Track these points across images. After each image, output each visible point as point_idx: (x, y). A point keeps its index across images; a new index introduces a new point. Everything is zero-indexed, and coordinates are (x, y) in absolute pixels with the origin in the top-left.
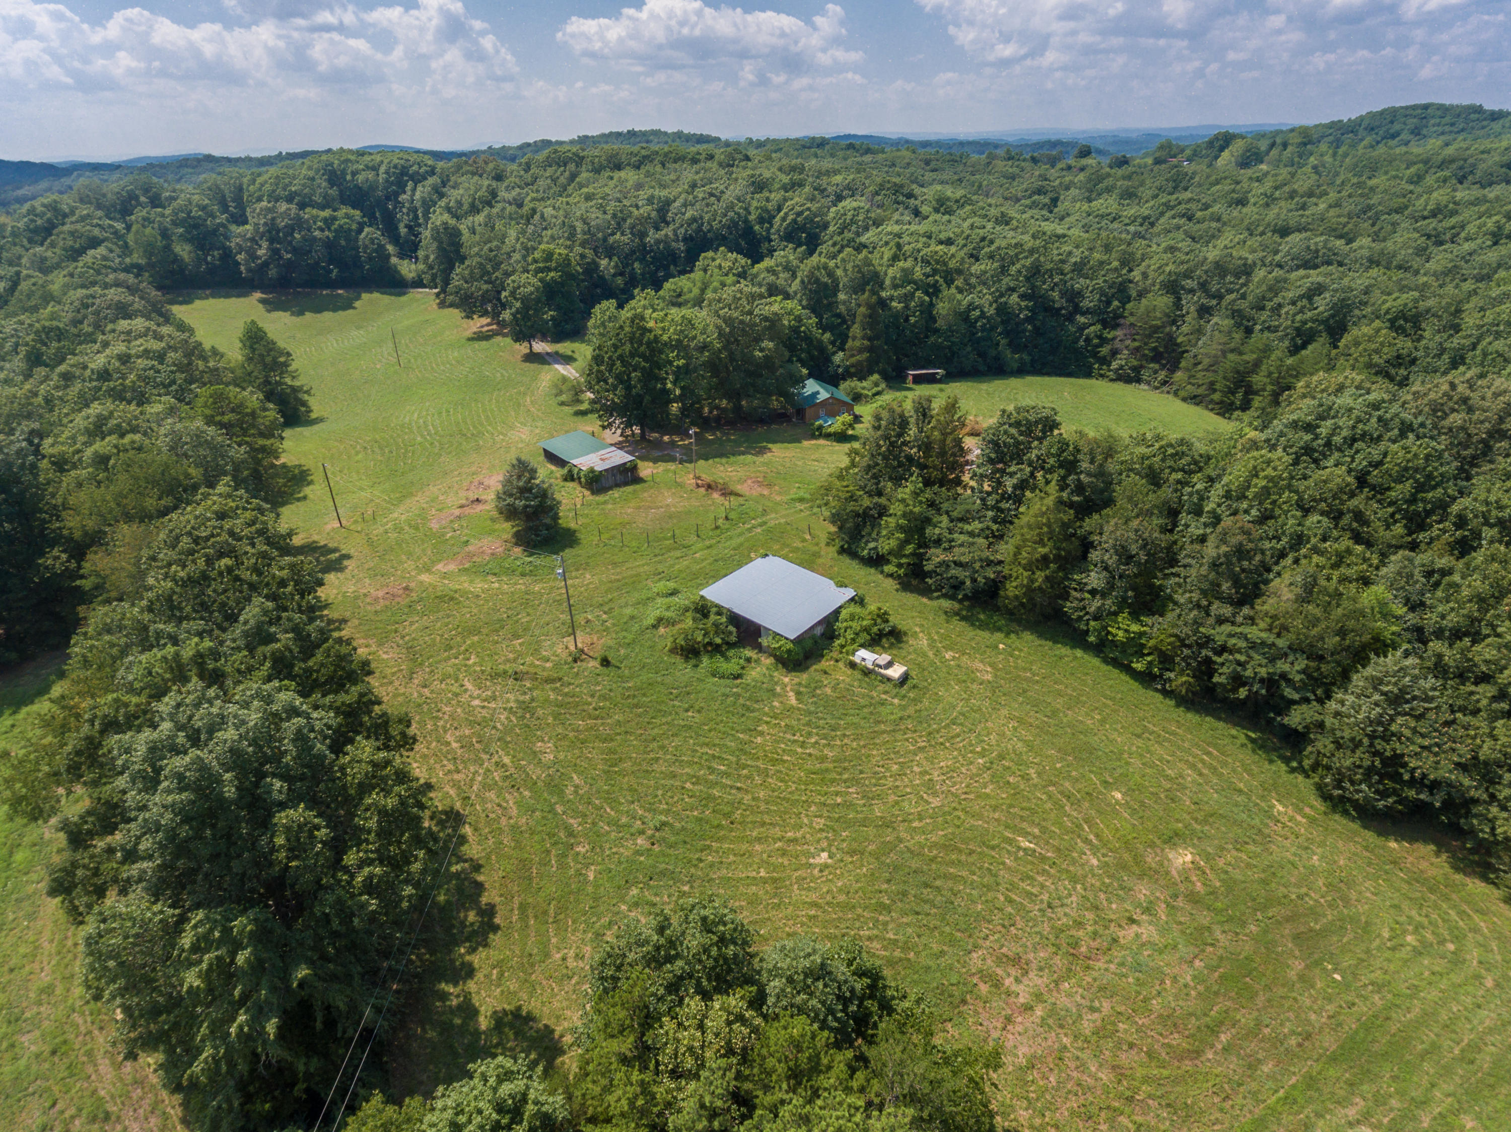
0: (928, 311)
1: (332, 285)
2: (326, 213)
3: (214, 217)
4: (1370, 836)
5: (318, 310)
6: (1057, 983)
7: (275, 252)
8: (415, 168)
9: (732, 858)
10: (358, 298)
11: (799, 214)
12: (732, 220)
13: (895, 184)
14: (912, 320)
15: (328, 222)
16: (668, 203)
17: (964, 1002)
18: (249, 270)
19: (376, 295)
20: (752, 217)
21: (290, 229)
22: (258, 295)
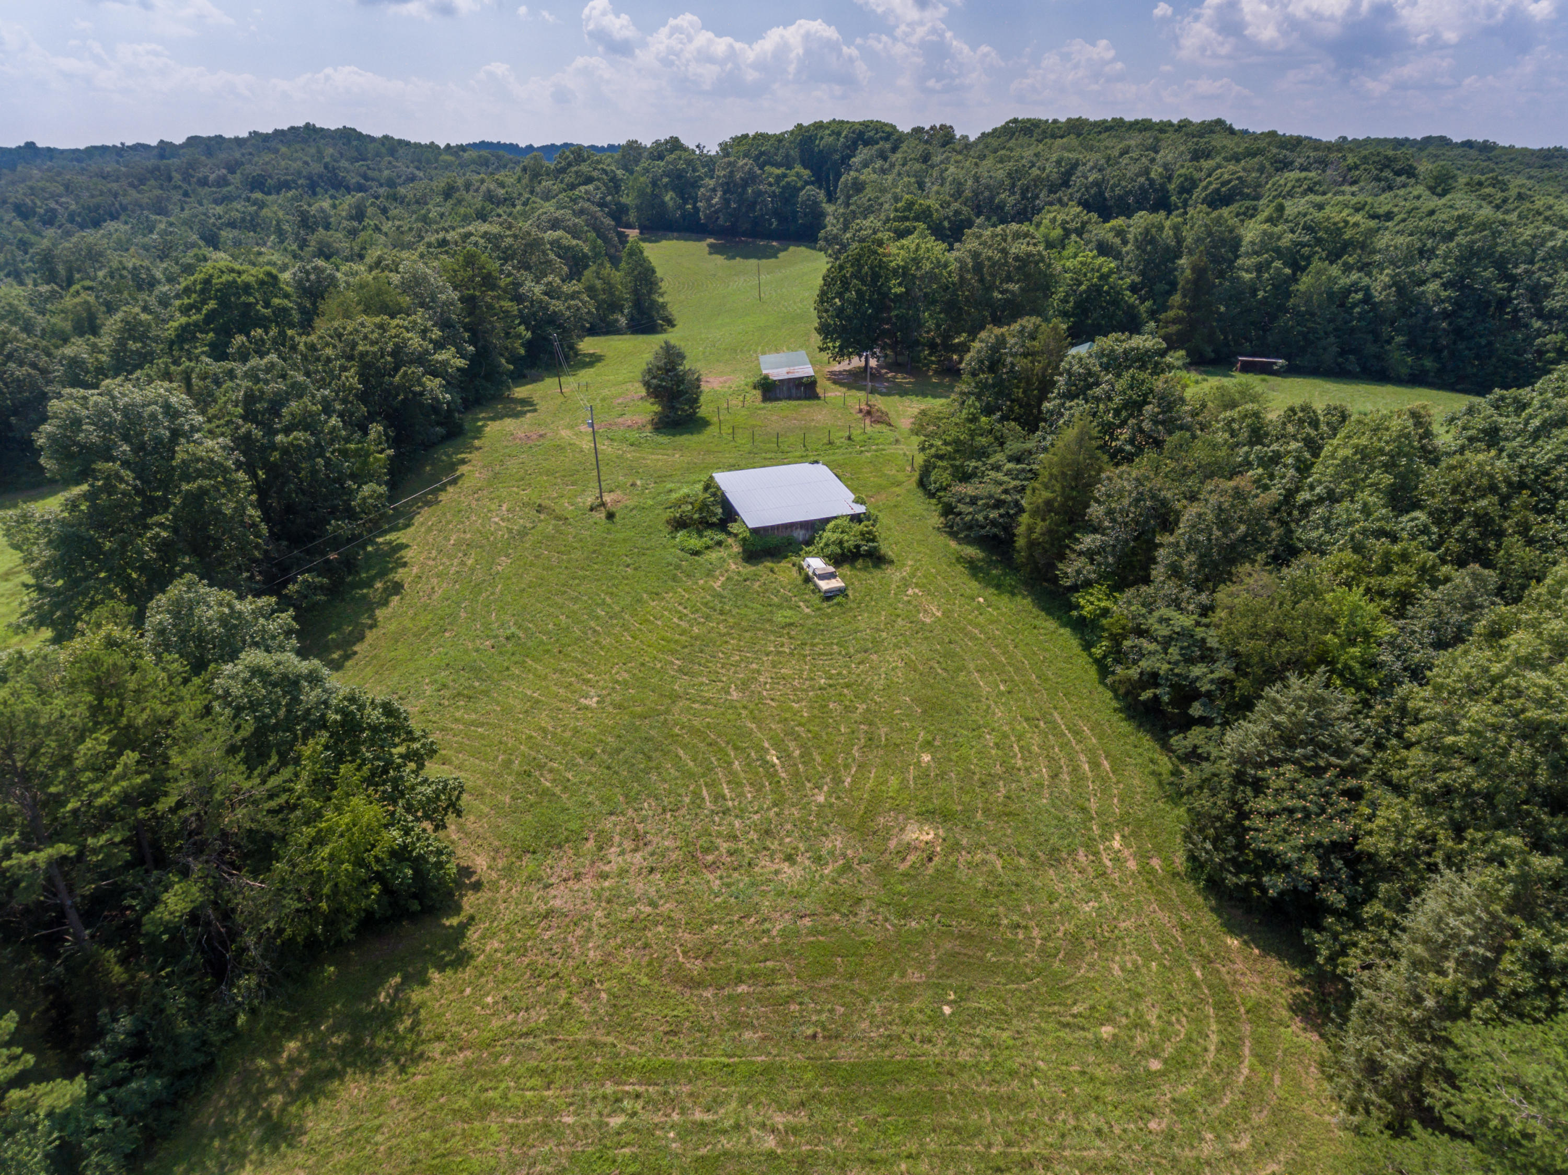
0: (1282, 288)
1: (771, 236)
2: (778, 171)
3: (694, 170)
4: (1210, 921)
5: (746, 256)
6: (652, 870)
7: (726, 202)
8: (872, 134)
9: (531, 676)
10: (785, 250)
11: (1224, 184)
12: (1141, 187)
13: (1386, 157)
14: (1261, 294)
15: (779, 178)
16: (1075, 166)
17: (560, 846)
18: (706, 216)
19: (803, 248)
20: (1172, 187)
21: (745, 183)
22: (711, 241)
